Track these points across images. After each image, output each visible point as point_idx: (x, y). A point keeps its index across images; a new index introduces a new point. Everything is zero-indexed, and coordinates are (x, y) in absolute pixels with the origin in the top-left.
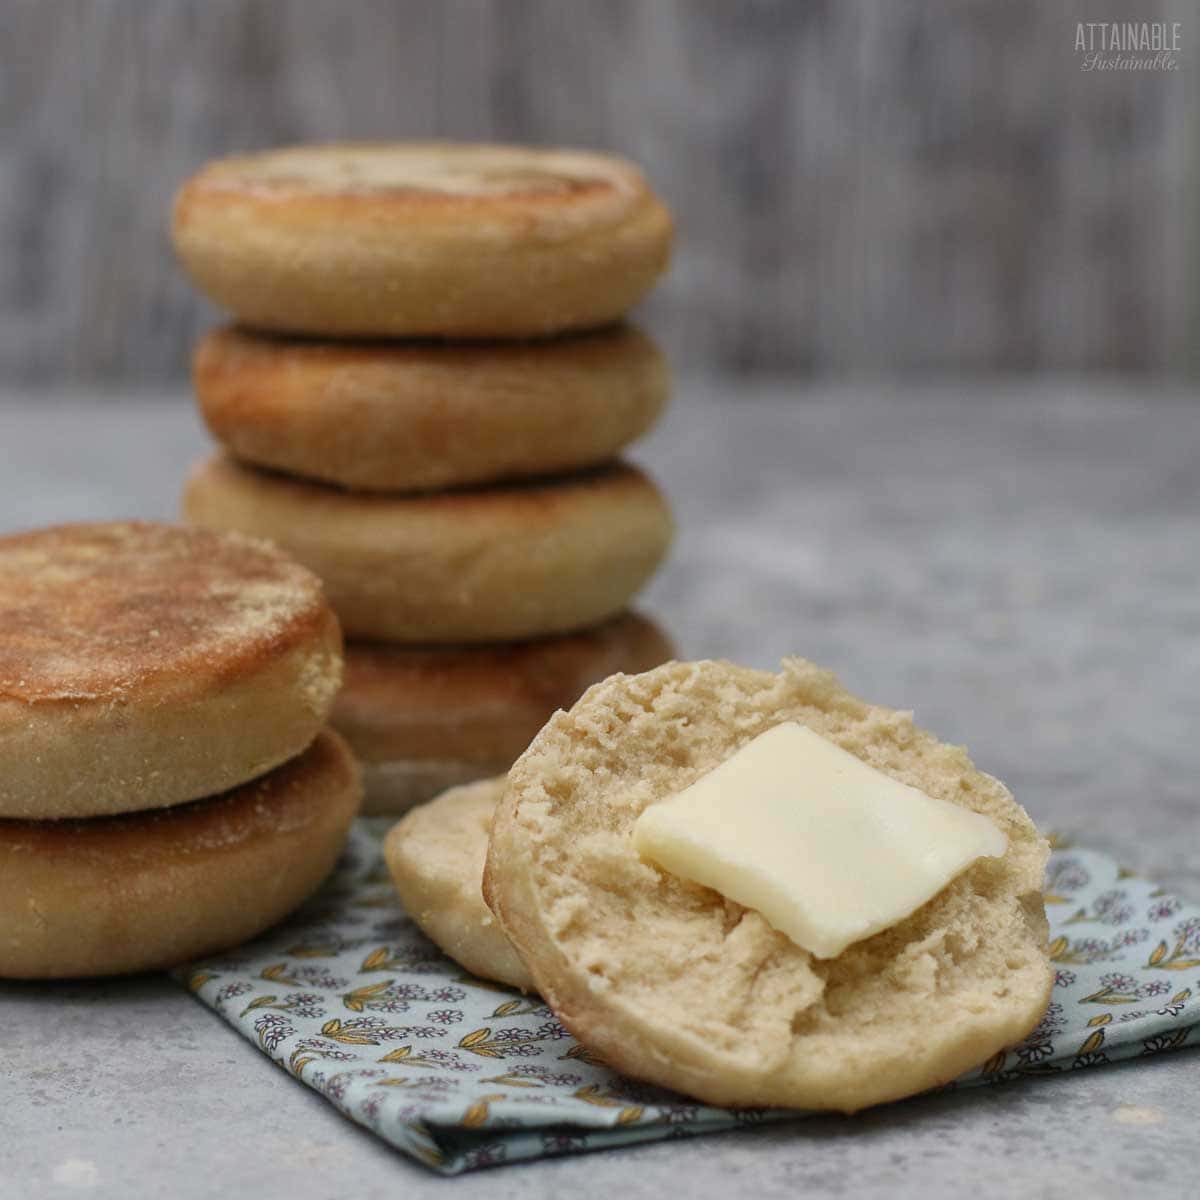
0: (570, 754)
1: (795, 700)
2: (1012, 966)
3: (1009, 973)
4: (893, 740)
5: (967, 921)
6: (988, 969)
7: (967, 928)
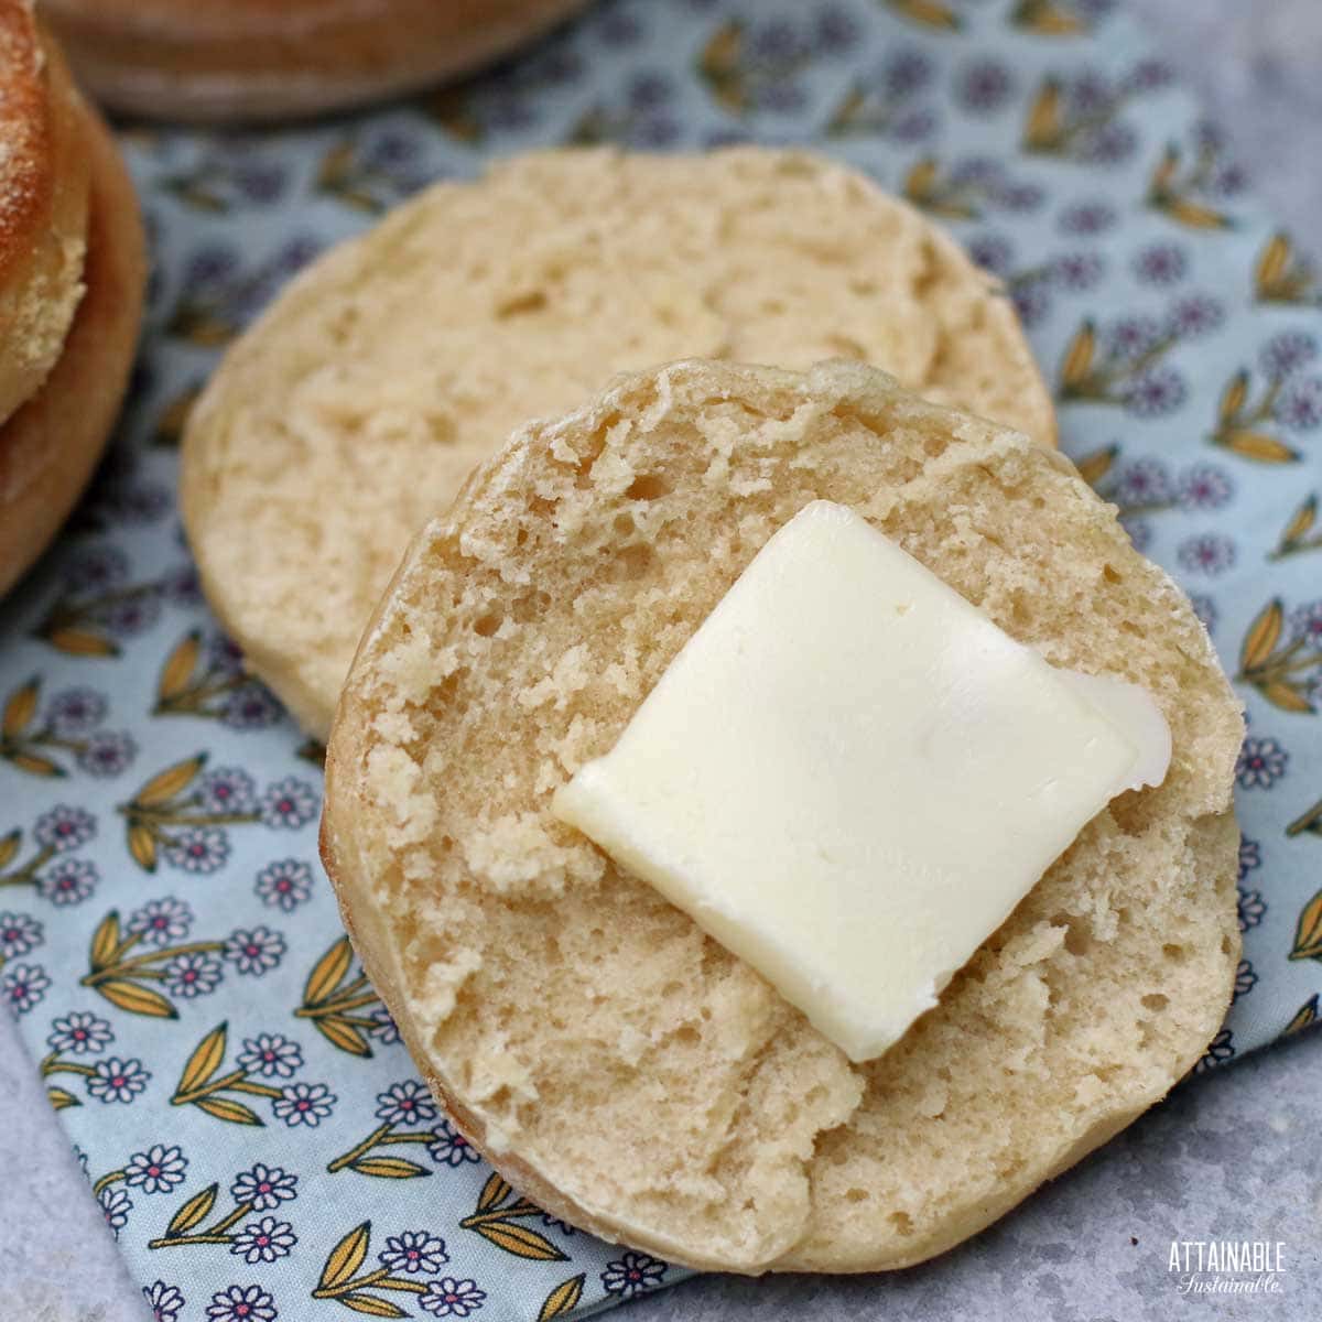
0: (452, 610)
1: (833, 421)
2: (1173, 952)
3: (1169, 968)
4: (997, 482)
5: (1103, 891)
6: (1133, 966)
7: (1102, 905)
